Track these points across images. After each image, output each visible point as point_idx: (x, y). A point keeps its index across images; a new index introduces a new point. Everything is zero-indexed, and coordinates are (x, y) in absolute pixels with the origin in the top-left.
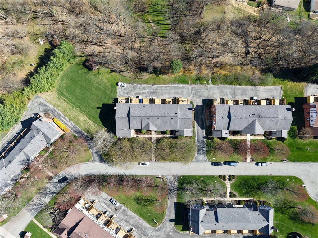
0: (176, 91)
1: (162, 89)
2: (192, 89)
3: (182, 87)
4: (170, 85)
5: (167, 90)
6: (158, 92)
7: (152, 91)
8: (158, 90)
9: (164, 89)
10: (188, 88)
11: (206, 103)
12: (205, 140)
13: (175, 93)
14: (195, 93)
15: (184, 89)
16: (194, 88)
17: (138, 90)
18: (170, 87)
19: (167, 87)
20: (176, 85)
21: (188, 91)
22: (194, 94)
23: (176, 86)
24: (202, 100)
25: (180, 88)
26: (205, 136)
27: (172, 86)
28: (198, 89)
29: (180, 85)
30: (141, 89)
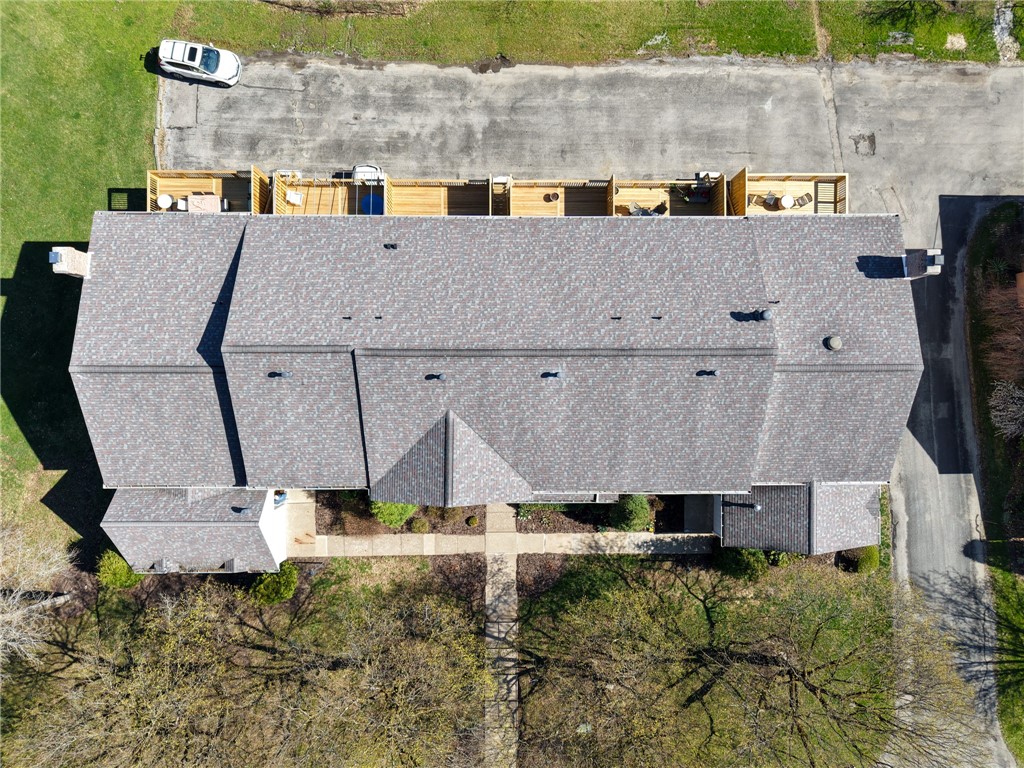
0: (701, 119)
1: (566, 108)
2: (843, 102)
3: (752, 85)
4: (640, 69)
5: (612, 111)
6: (537, 136)
7: (478, 121)
8: (535, 111)
9: (593, 107)
10: (809, 97)
11: (971, 231)
12: (981, 571)
13: (684, 135)
14: (872, 139)
15: (768, 106)
16: (856, 90)
17: (348, 114)
18: (645, 82)
19: (611, 82)
20: (694, 71)
21: (803, 121)
22: (864, 146)
23: (701, 79)
25: (737, 93)
26: (978, 534)
27: (664, 72)
28: (892, 106)
29: (737, 70)
30: (380, 107)
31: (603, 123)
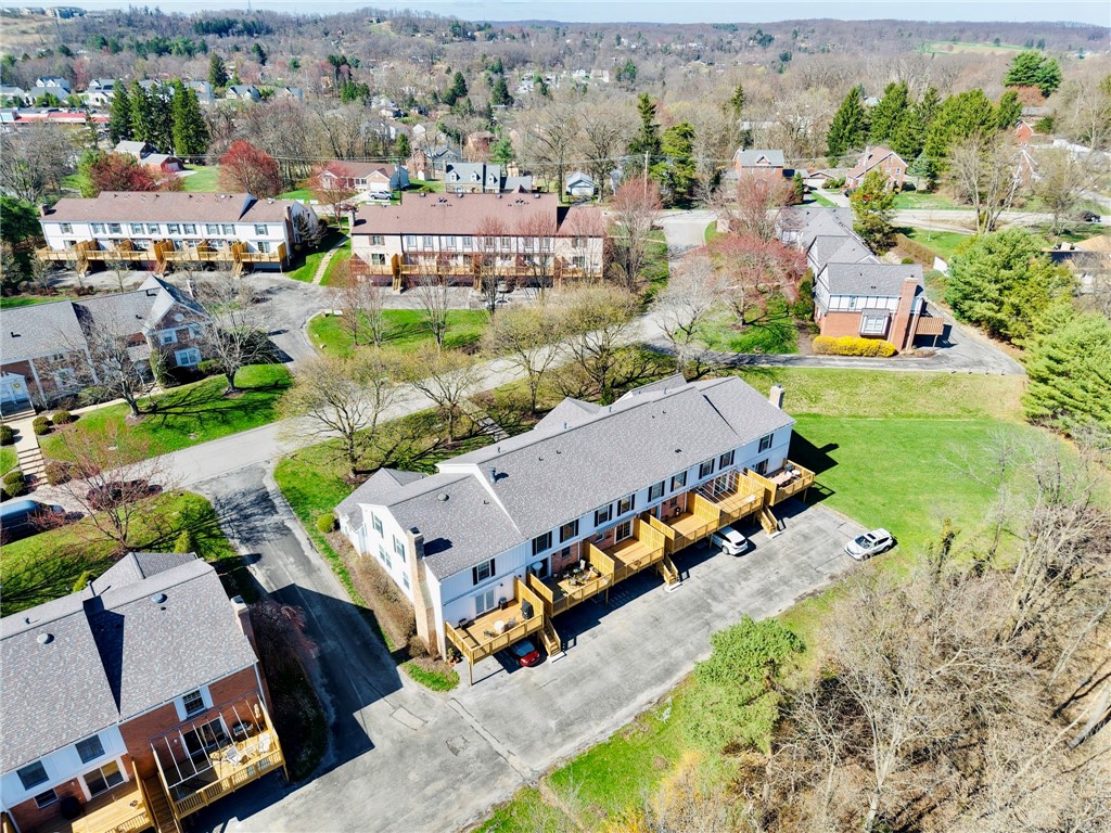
0: (591, 687)
1: (679, 642)
2: (496, 765)
3: (575, 729)
4: (655, 692)
5: (652, 657)
6: (679, 619)
8: (694, 630)
9: (665, 652)
10: (527, 749)
11: (331, 738)
12: (244, 551)
13: (593, 672)
14: (455, 751)
15: (552, 724)
16: (493, 776)
18: (648, 685)
19: (668, 672)
20: (623, 712)
21: (518, 731)
22: (459, 743)
23: (614, 710)
24: (374, 737)
25: (582, 716)
26: (253, 569)
27: (642, 698)
29: (595, 733)
31: (650, 647)
